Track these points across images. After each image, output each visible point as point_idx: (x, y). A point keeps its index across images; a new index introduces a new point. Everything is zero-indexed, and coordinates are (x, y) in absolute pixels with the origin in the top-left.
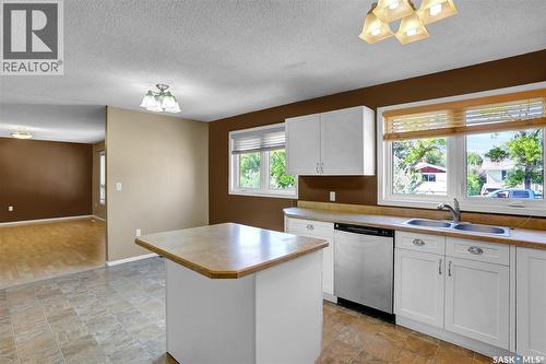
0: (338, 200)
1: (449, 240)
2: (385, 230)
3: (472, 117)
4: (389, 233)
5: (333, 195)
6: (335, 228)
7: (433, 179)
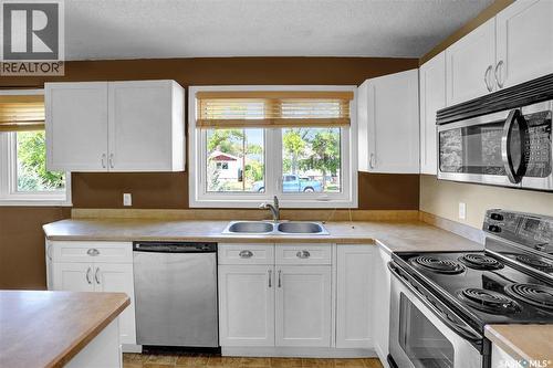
0: (136, 205)
1: (280, 248)
2: (206, 244)
3: (291, 110)
4: (210, 247)
5: (127, 199)
6: (135, 249)
7: (225, 167)
